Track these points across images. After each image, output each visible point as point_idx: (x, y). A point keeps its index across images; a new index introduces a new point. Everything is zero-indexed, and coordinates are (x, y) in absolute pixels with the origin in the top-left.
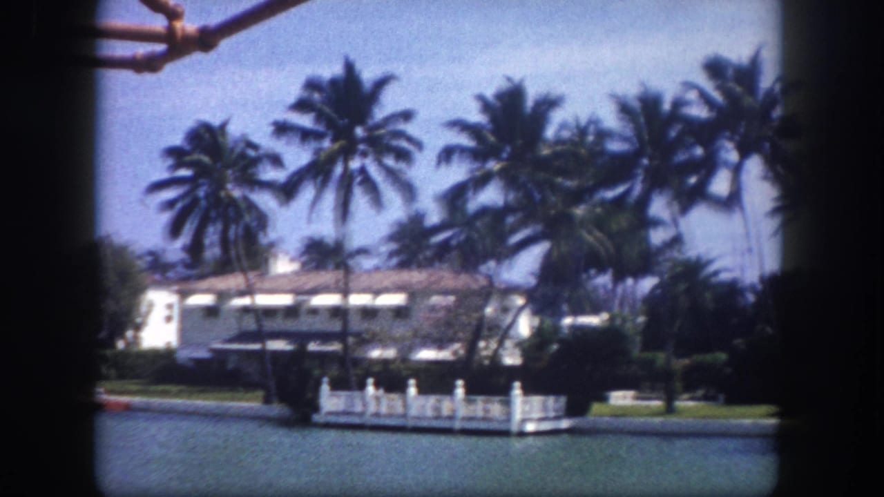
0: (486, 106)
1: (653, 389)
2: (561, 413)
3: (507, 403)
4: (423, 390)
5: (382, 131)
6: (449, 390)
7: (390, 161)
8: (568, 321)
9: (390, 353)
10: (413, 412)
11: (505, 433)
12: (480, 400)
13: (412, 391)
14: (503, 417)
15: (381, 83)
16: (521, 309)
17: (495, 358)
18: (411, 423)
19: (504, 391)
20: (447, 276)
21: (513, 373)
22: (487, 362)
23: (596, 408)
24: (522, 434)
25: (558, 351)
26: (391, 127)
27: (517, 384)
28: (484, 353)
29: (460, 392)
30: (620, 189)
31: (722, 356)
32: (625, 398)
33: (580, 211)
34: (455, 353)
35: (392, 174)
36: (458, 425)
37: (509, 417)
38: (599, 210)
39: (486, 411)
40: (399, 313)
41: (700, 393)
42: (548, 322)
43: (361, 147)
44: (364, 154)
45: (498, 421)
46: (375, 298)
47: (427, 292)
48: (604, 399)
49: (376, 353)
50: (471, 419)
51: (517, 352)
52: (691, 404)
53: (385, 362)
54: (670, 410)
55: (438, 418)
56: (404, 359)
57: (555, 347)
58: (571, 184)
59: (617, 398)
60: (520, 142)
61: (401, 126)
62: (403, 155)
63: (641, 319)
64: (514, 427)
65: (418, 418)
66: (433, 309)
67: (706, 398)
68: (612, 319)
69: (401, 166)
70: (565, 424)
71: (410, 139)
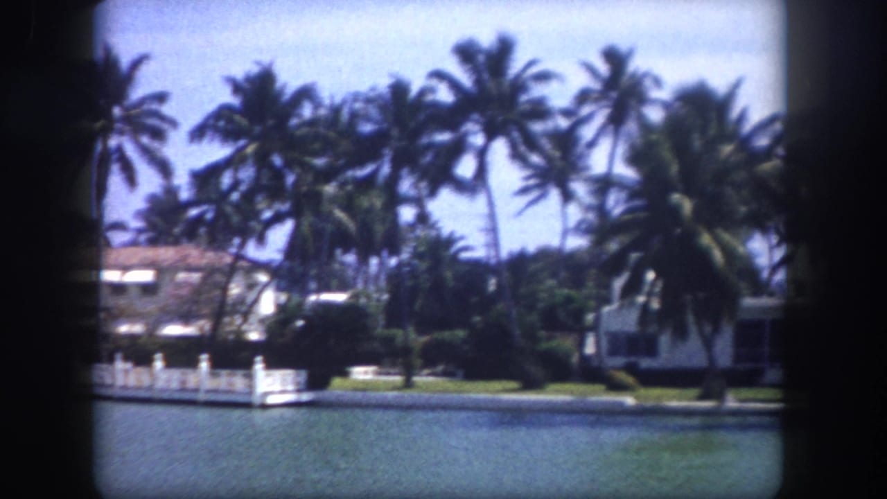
0: (237, 88)
1: (393, 365)
2: (302, 387)
3: (250, 377)
4: (170, 364)
5: (137, 111)
6: (193, 364)
7: (145, 140)
8: (313, 298)
9: (137, 328)
10: (160, 384)
11: (248, 406)
12: (224, 372)
13: (159, 364)
14: (247, 390)
15: (137, 63)
16: (265, 286)
17: (239, 333)
18: (156, 395)
19: (247, 365)
20: (194, 253)
21: (256, 348)
22: (231, 337)
23: (337, 382)
24: (264, 407)
25: (303, 328)
26: (146, 107)
27: (259, 359)
28: (228, 329)
29: (204, 365)
30: (368, 169)
31: (461, 333)
32: (366, 373)
33: (330, 189)
34: (201, 329)
35: (146, 152)
36: (201, 397)
37: (251, 388)
38: (349, 188)
39: (231, 384)
40: (147, 289)
41: (440, 368)
42: (296, 298)
43: (118, 125)
44: (121, 133)
45: (240, 393)
46: (124, 274)
47: (174, 268)
48: (345, 374)
49: (124, 329)
50: (215, 391)
51: (261, 328)
52: (431, 379)
53: (133, 337)
54: (408, 384)
55: (183, 390)
56: (151, 333)
57: (300, 323)
58: (320, 162)
59: (359, 373)
60: (271, 122)
61: (154, 106)
62: (158, 135)
63: (385, 297)
64: (256, 399)
65: (163, 390)
66: (180, 285)
67: (445, 374)
68: (356, 296)
69: (155, 145)
70: (306, 397)
71: (163, 118)
